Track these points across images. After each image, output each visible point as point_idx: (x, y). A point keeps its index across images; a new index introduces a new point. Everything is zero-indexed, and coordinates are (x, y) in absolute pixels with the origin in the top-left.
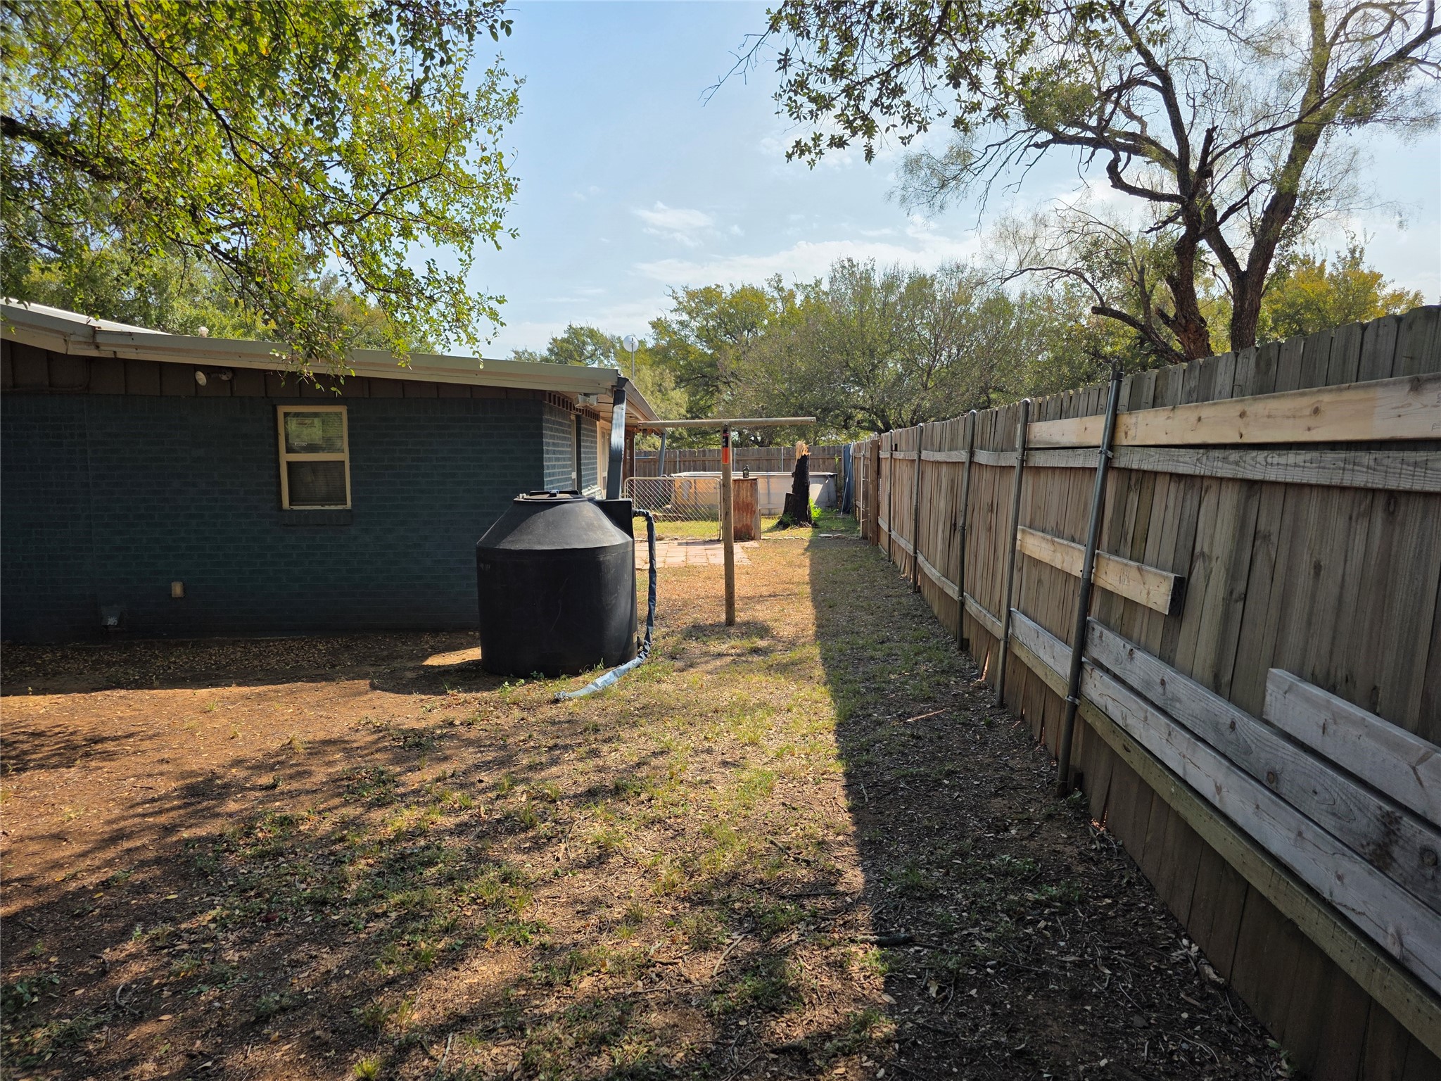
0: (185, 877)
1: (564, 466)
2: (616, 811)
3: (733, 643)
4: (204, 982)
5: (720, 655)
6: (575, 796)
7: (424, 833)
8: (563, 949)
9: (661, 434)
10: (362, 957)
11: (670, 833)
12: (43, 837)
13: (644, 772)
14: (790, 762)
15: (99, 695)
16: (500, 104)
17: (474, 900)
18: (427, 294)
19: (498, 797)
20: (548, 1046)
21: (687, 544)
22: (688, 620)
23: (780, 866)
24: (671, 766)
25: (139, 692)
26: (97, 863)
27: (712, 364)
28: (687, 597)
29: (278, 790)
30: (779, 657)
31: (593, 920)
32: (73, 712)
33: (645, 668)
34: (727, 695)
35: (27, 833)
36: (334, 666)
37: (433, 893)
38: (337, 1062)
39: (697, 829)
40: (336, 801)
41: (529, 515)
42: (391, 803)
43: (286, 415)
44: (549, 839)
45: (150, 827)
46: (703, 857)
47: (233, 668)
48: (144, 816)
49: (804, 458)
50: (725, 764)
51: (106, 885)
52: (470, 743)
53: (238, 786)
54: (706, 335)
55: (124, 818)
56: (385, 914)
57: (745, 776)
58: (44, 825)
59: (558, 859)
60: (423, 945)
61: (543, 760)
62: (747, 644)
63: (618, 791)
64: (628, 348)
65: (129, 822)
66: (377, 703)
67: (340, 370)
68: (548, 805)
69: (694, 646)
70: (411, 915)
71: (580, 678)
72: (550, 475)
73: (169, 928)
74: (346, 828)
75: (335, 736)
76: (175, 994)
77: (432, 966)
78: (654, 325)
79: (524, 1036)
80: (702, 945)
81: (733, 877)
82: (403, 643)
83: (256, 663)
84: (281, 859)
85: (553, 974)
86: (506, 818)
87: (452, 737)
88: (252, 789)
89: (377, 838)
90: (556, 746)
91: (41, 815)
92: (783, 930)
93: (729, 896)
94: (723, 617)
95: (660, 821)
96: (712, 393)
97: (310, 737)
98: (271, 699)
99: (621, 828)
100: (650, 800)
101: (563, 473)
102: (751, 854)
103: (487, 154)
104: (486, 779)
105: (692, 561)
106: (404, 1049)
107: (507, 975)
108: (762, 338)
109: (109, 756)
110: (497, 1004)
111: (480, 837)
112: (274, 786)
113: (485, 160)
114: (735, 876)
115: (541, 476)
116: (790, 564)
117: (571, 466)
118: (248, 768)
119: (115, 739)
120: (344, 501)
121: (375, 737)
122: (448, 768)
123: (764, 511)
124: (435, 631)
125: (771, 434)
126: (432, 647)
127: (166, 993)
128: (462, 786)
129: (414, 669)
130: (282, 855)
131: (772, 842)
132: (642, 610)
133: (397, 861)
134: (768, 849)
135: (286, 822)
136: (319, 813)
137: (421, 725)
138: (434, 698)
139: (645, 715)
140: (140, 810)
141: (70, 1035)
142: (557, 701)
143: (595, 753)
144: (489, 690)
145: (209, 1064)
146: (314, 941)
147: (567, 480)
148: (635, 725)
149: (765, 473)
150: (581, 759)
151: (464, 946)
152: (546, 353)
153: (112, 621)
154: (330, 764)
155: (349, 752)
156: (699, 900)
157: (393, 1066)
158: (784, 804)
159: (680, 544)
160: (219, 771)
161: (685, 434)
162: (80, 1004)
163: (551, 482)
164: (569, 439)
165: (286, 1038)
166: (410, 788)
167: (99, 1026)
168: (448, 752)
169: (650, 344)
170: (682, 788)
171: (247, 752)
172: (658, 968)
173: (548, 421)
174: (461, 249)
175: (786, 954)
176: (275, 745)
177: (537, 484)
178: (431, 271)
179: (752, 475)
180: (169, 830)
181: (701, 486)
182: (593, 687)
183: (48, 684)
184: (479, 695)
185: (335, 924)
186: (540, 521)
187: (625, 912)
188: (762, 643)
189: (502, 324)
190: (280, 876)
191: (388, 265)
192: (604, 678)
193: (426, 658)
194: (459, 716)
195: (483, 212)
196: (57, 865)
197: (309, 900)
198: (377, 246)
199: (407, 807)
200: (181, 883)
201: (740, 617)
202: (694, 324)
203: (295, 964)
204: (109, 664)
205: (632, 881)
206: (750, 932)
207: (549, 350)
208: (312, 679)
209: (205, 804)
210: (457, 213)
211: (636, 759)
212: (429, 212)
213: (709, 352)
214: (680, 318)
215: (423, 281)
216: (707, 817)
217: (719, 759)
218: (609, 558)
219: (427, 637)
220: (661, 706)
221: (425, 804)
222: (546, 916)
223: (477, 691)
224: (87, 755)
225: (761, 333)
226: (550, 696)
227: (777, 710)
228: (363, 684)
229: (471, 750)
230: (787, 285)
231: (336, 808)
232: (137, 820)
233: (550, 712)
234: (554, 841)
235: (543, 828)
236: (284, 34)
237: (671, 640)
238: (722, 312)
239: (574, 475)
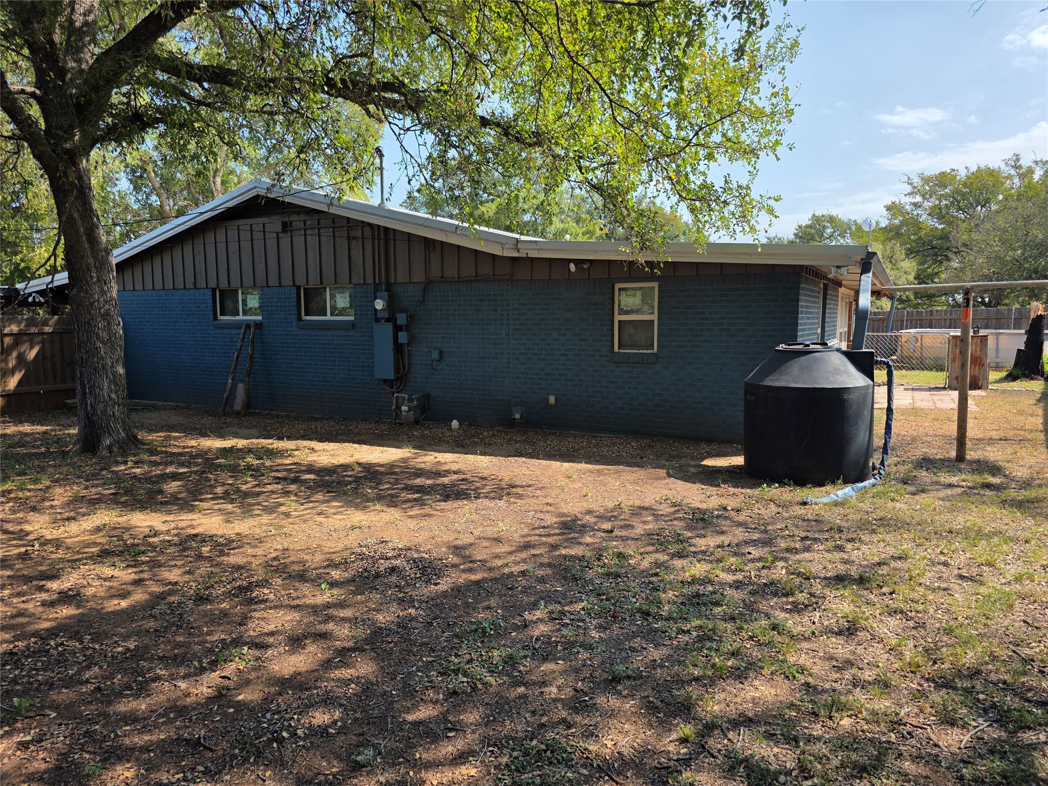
0: (565, 578)
1: (813, 324)
2: (860, 596)
3: (964, 476)
4: (580, 646)
5: (950, 486)
6: (825, 578)
7: (710, 582)
8: (824, 691)
9: (891, 298)
10: (676, 657)
11: (911, 624)
12: (489, 539)
13: (884, 570)
14: (1028, 586)
15: (512, 459)
16: (784, 50)
17: (751, 638)
18: (722, 199)
19: (763, 567)
20: (819, 759)
21: (913, 389)
22: (920, 452)
23: (1025, 673)
24: (909, 570)
25: (532, 460)
26: (518, 559)
27: (944, 236)
28: (915, 434)
29: (614, 534)
30: (1012, 493)
31: (848, 675)
32: (500, 468)
33: (881, 488)
34: (960, 521)
35: (482, 535)
36: (642, 458)
37: (721, 625)
38: (665, 722)
39: (937, 625)
40: (651, 548)
41: (787, 361)
42: (687, 556)
43: (620, 289)
44: (806, 606)
45: (544, 543)
46: (944, 649)
47: (582, 452)
48: (540, 536)
49: (1040, 318)
50: (961, 577)
51: (523, 573)
52: (740, 524)
53: (590, 527)
54: (938, 213)
55: (531, 536)
56: (688, 631)
57: (983, 590)
58: (490, 532)
59: (814, 623)
60: (717, 660)
61: (797, 546)
62: (978, 479)
63: (862, 581)
64: (866, 229)
65: (533, 538)
66: (672, 486)
67: (662, 258)
68: (803, 581)
69: (924, 475)
70: (706, 637)
71: (823, 489)
72: (803, 330)
73: (559, 608)
74: (659, 568)
75: (646, 505)
76: (564, 649)
77: (724, 676)
78: (888, 208)
79: (798, 747)
80: (949, 720)
81: (975, 673)
82: (688, 448)
83: (595, 450)
84: (620, 580)
85: (819, 708)
86: (771, 584)
87: (726, 518)
88: (598, 530)
89: (680, 579)
90: (807, 537)
91: (488, 526)
92: (1030, 728)
93: (973, 687)
94: (953, 454)
95: (902, 612)
96: (941, 262)
97: (631, 503)
98: (605, 474)
99: (868, 610)
100: (891, 594)
101: (811, 329)
102: (994, 658)
103: (776, 90)
104: (753, 552)
105: (918, 404)
106: (710, 728)
107: (781, 698)
108: (997, 212)
109: (520, 496)
110: (775, 716)
111: (753, 593)
112: (612, 531)
113: (774, 95)
114: (978, 672)
115: (795, 331)
116: (1021, 413)
117: (818, 323)
118: (596, 517)
119: (522, 487)
120: (652, 346)
121: (673, 509)
122: (726, 539)
123: (992, 365)
124: (709, 441)
125: (998, 296)
126: (707, 452)
127: (559, 648)
128: (736, 554)
129: (695, 466)
130: (619, 576)
131: (1014, 652)
132: (878, 442)
133: (694, 597)
134: (1010, 657)
135: (620, 556)
136: (641, 554)
137: (704, 506)
138: (711, 488)
139: (884, 526)
140: (537, 532)
141: (511, 658)
142: (805, 504)
143: (840, 548)
144: (751, 488)
145: (587, 698)
146: (643, 637)
147: (814, 334)
148: (874, 532)
149: (994, 331)
150: (828, 551)
151: (746, 668)
152: (792, 237)
153: (517, 416)
154: (645, 522)
155: (657, 517)
156: (943, 683)
157: (703, 737)
158: (1024, 621)
159: (906, 389)
160: (579, 516)
161: (912, 297)
162: (514, 642)
163: (803, 336)
164: (818, 303)
165: (632, 697)
166: (698, 549)
167: (525, 657)
168: (724, 528)
169: (884, 223)
170: (921, 590)
171: (594, 506)
172: (908, 728)
173: (804, 289)
174: (749, 164)
175: (1035, 749)
176: (611, 505)
177: (792, 338)
178: (726, 182)
179: (982, 332)
180: (554, 547)
181: (927, 341)
182: (835, 498)
183: (487, 450)
184: (744, 491)
185: (656, 631)
186: (796, 365)
187: (874, 677)
188: (995, 480)
189: (776, 217)
190: (619, 590)
191: (696, 181)
192: (845, 492)
193: (703, 460)
194: (731, 503)
195: (769, 133)
196: (497, 556)
197: (639, 610)
198: (689, 169)
199: (699, 561)
200: (563, 581)
201: (971, 455)
202: (927, 204)
203: (633, 650)
204: (516, 442)
205: (878, 653)
206: (997, 721)
207: (796, 235)
208: (629, 465)
209: (572, 535)
210: (748, 138)
211: (877, 559)
212: (729, 140)
213: (940, 227)
214: (914, 200)
215: (720, 190)
216: (946, 617)
217: (956, 572)
218: (852, 397)
219: (703, 445)
220: (897, 520)
221: (711, 562)
222: (808, 663)
223: (742, 488)
224: (508, 494)
225: (994, 207)
226: (799, 499)
227: (1016, 540)
228: (662, 472)
229: (741, 529)
230: (1025, 162)
231: (651, 553)
232: (537, 538)
233: (800, 511)
234: (810, 608)
235: (801, 597)
236: (652, 30)
237: (902, 468)
238: (956, 192)
239: (819, 331)
